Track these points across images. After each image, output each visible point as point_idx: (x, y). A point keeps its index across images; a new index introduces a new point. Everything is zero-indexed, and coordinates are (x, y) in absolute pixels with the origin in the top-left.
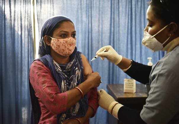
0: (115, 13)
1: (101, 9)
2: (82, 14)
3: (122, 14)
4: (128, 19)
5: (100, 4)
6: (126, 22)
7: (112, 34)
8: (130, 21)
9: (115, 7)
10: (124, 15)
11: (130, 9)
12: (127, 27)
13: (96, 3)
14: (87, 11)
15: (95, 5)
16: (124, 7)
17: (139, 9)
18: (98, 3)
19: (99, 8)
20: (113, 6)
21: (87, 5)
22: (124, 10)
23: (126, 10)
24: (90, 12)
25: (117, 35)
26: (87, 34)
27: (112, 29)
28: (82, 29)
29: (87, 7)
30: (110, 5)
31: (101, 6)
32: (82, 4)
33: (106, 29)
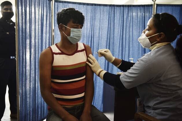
0: (111, 24)
1: (101, 21)
2: (87, 23)
3: (117, 25)
4: (121, 29)
5: (100, 16)
6: (119, 31)
7: (109, 39)
8: (122, 30)
9: (112, 19)
10: (118, 25)
11: (122, 21)
12: (119, 34)
13: (98, 16)
14: (91, 21)
15: (97, 18)
16: (118, 20)
17: (129, 22)
18: (99, 16)
19: (100, 19)
20: (110, 19)
21: (91, 17)
22: (118, 22)
23: (119, 22)
24: (93, 22)
25: (112, 40)
26: (90, 38)
27: (109, 35)
28: (87, 35)
29: (91, 18)
30: (108, 18)
31: (101, 19)
32: (88, 16)
33: (104, 35)
